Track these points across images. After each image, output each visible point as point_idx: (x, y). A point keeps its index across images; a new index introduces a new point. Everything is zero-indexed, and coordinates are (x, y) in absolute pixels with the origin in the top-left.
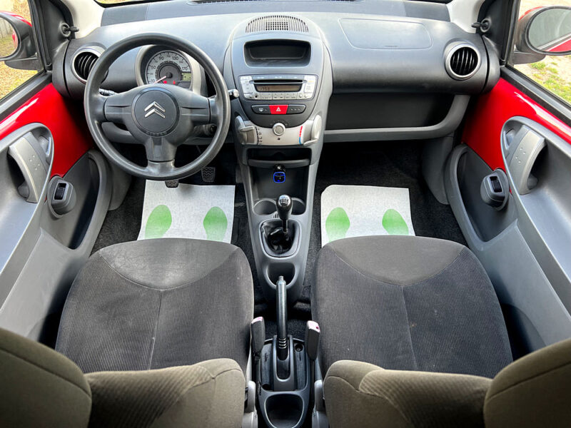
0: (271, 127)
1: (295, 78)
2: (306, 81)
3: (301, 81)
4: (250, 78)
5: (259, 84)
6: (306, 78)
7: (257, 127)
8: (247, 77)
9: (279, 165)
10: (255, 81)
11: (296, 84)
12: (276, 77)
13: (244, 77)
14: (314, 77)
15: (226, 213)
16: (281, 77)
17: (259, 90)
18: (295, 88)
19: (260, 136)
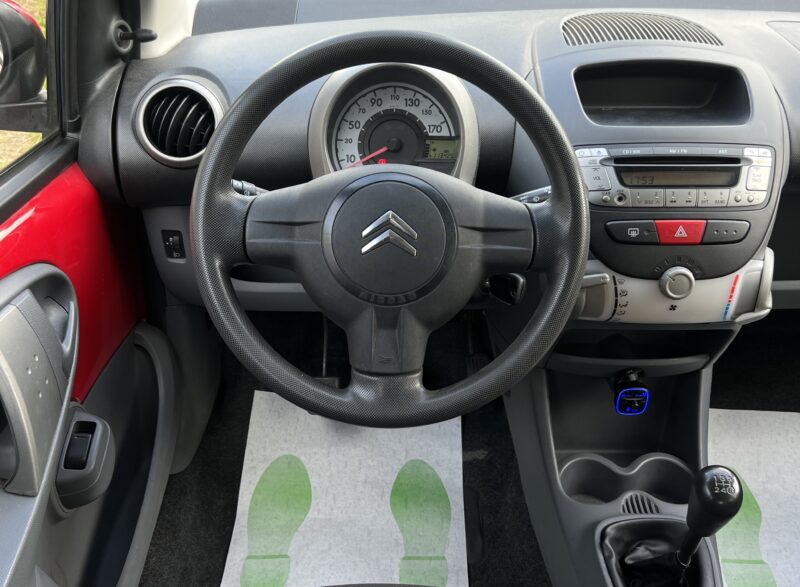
0: (656, 276)
1: (723, 152)
2: (749, 161)
3: (737, 160)
4: (604, 152)
5: (627, 168)
6: (748, 152)
7: (618, 277)
8: (594, 151)
9: (634, 369)
10: (618, 160)
11: (727, 169)
12: (673, 151)
13: (586, 151)
14: (768, 152)
15: (444, 476)
16: (684, 151)
17: (627, 181)
18: (725, 178)
19: (622, 300)
